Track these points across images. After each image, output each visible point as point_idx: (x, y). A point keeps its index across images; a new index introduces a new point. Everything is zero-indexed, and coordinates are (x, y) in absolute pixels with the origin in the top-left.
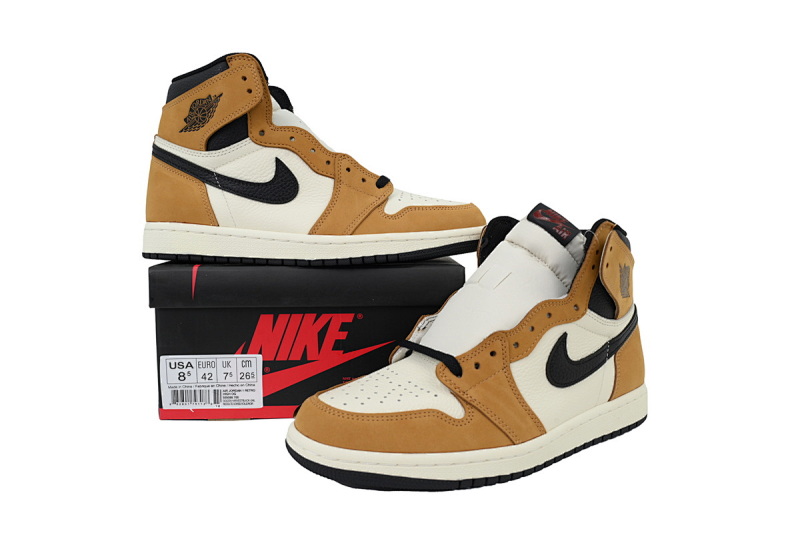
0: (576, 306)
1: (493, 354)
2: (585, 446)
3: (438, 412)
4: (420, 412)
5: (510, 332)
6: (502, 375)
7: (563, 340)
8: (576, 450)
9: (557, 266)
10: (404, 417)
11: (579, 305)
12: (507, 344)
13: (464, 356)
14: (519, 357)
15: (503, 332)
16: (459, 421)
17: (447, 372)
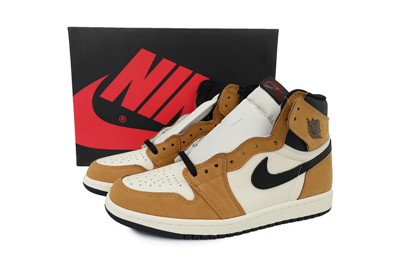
0: (275, 142)
1: (216, 166)
2: (277, 224)
3: (178, 195)
4: (168, 194)
5: (228, 154)
6: (221, 178)
7: (265, 161)
8: (269, 226)
9: (272, 116)
10: (159, 195)
11: (277, 141)
12: (225, 161)
13: (199, 165)
14: (233, 169)
15: (223, 154)
16: (189, 201)
17: (189, 173)
